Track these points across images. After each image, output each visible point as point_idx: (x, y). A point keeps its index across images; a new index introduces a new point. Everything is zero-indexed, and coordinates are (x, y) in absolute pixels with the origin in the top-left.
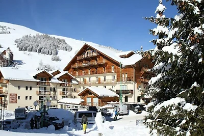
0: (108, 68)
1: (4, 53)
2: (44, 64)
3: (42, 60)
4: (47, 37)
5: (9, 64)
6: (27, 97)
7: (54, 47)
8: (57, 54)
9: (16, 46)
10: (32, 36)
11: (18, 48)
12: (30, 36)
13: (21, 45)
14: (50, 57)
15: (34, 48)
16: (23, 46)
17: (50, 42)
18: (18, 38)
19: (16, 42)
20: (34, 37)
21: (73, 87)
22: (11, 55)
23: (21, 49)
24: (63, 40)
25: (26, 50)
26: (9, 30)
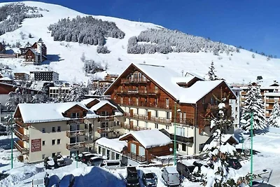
0: (161, 101)
1: (35, 46)
2: (86, 59)
3: (84, 53)
4: (90, 20)
5: (41, 60)
6: (53, 142)
7: (101, 33)
8: (104, 43)
9: (50, 34)
10: (71, 19)
11: (53, 38)
12: (68, 20)
13: (57, 32)
14: (95, 47)
15: (74, 37)
16: (59, 35)
17: (96, 27)
18: (53, 23)
19: (50, 29)
20: (74, 20)
21: (116, 120)
22: (44, 49)
23: (56, 39)
24: (113, 23)
25: (63, 39)
26: (40, 12)
